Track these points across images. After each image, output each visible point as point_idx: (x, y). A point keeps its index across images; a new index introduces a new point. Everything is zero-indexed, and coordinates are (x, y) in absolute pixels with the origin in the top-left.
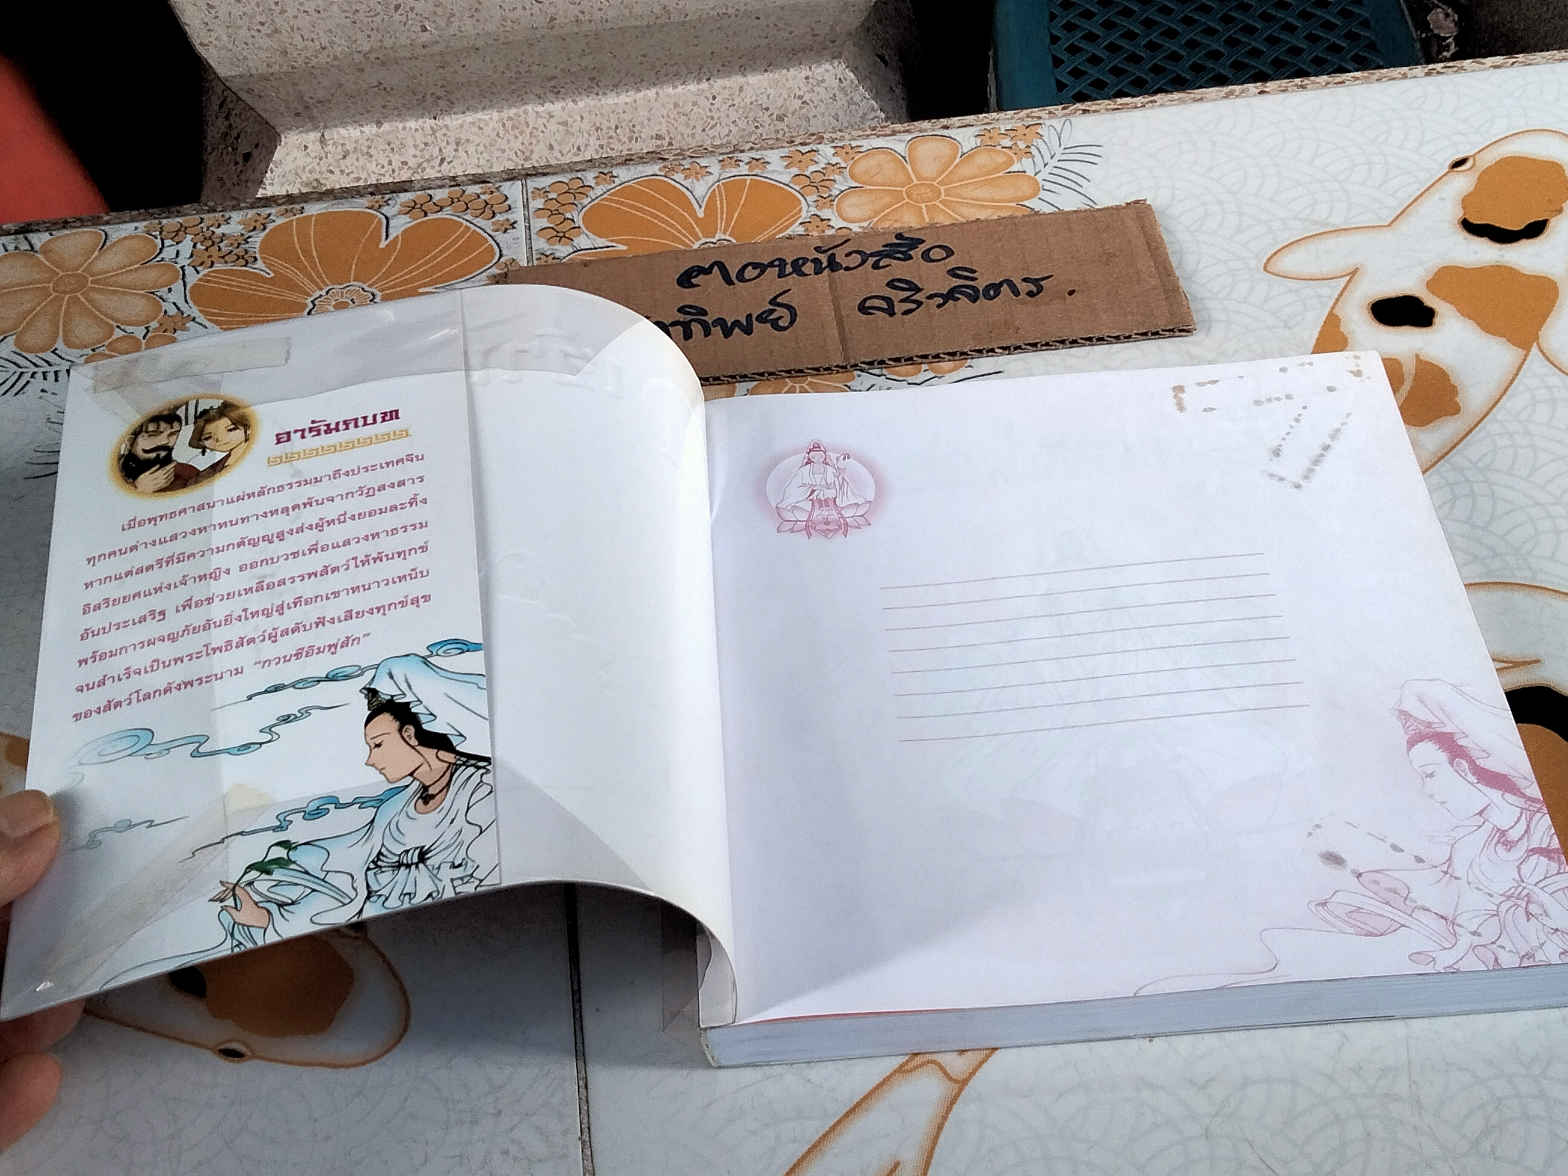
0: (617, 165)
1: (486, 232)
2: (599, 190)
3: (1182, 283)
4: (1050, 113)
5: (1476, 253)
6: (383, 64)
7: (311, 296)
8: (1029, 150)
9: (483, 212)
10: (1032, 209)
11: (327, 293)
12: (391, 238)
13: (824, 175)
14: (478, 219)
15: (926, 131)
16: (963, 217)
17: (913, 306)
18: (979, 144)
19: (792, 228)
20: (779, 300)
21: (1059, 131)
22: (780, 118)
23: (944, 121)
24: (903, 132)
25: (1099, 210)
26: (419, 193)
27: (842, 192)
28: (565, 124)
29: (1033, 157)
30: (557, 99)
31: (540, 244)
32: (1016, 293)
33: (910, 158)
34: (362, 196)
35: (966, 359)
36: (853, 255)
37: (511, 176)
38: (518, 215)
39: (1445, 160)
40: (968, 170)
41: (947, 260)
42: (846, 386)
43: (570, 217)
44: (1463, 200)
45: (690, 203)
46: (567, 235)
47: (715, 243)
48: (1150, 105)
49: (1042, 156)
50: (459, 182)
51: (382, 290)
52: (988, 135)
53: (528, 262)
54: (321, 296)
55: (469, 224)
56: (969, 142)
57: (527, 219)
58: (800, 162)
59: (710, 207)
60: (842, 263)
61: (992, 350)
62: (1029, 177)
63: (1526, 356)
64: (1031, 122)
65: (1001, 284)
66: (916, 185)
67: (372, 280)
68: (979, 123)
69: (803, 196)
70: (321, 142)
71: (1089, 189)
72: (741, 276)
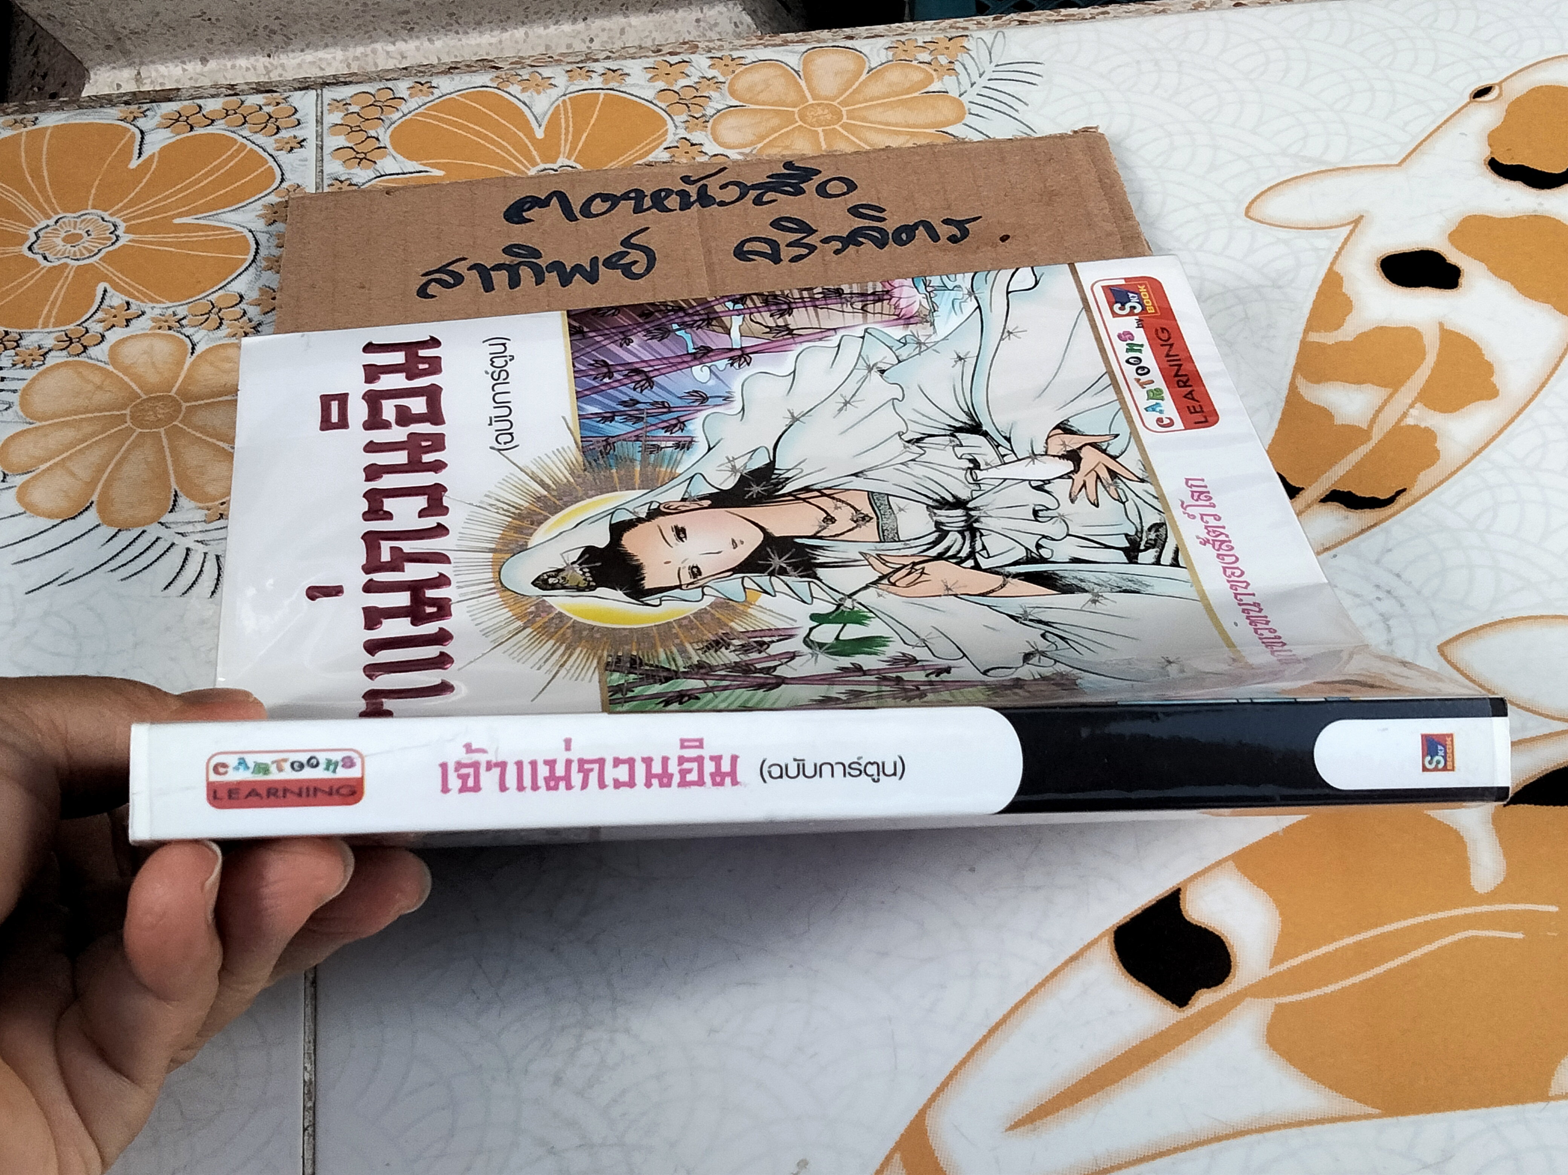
0: (438, 73)
1: (266, 151)
2: (413, 103)
3: (1143, 228)
4: (979, 23)
5: (1508, 200)
7: (34, 225)
8: (952, 66)
9: (265, 127)
10: (956, 137)
11: (57, 222)
12: (145, 156)
13: (697, 90)
14: (258, 135)
15: (824, 41)
16: (866, 142)
17: (805, 251)
18: (890, 58)
19: (653, 154)
20: (633, 240)
21: (990, 46)
23: (848, 31)
24: (797, 42)
25: (1039, 138)
26: (186, 103)
27: (718, 111)
29: (957, 74)
31: (334, 167)
32: (935, 237)
33: (805, 73)
34: (114, 106)
36: (730, 187)
37: (304, 85)
38: (308, 131)
39: (1465, 88)
40: (876, 88)
41: (847, 196)
43: (375, 135)
44: (1489, 136)
45: (528, 121)
46: (368, 157)
47: (556, 171)
48: (1102, 16)
49: (969, 74)
50: (238, 91)
51: (124, 221)
52: (901, 47)
53: (317, 188)
54: (48, 226)
55: (244, 141)
56: (878, 55)
57: (320, 136)
58: (668, 74)
59: (553, 126)
60: (715, 197)
62: (952, 98)
64: (953, 33)
65: (916, 226)
66: (812, 105)
67: (116, 207)
68: (891, 34)
69: (669, 115)
70: (137, 81)
71: (1026, 114)
72: (586, 211)
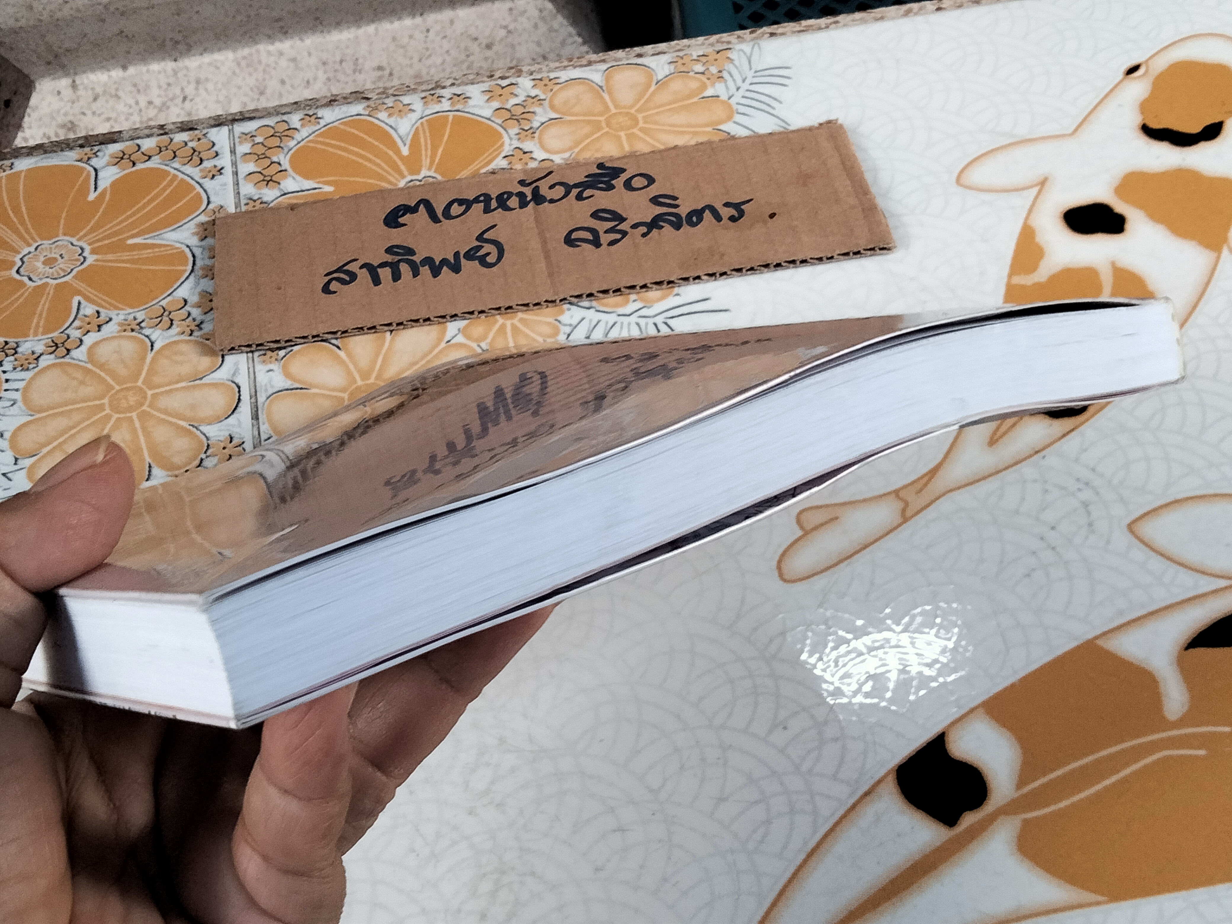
0: (322, 106)
1: (192, 179)
2: (304, 132)
4: (739, 37)
5: (1158, 157)
6: (123, 14)
7: (19, 253)
8: (720, 75)
9: (191, 160)
10: (729, 134)
11: (36, 249)
12: (100, 190)
13: (525, 107)
14: (186, 167)
15: (621, 60)
17: (619, 236)
18: (673, 71)
19: (495, 163)
20: (485, 236)
21: (749, 55)
22: (489, 46)
23: (637, 50)
24: (599, 62)
25: (793, 131)
26: (128, 143)
27: (543, 124)
28: (294, 60)
29: (725, 81)
30: (287, 38)
31: (248, 189)
32: (718, 218)
33: (608, 87)
34: (71, 149)
35: (674, 287)
36: (557, 187)
37: (218, 122)
38: (225, 161)
39: (1119, 68)
40: (664, 97)
41: (648, 189)
42: (556, 320)
43: (277, 160)
44: (1140, 106)
45: (394, 141)
46: (274, 179)
47: (420, 181)
48: (834, 25)
49: (734, 80)
50: (167, 131)
51: (90, 244)
52: (681, 62)
53: (236, 208)
54: (30, 253)
55: (176, 172)
56: (663, 69)
57: (234, 164)
58: (500, 95)
59: (415, 144)
60: (546, 196)
61: (698, 278)
62: (723, 102)
63: (1218, 258)
64: (720, 47)
65: (703, 210)
66: (615, 114)
67: (82, 234)
68: (671, 51)
69: (505, 130)
70: (73, 87)
71: (781, 111)
72: (447, 213)
